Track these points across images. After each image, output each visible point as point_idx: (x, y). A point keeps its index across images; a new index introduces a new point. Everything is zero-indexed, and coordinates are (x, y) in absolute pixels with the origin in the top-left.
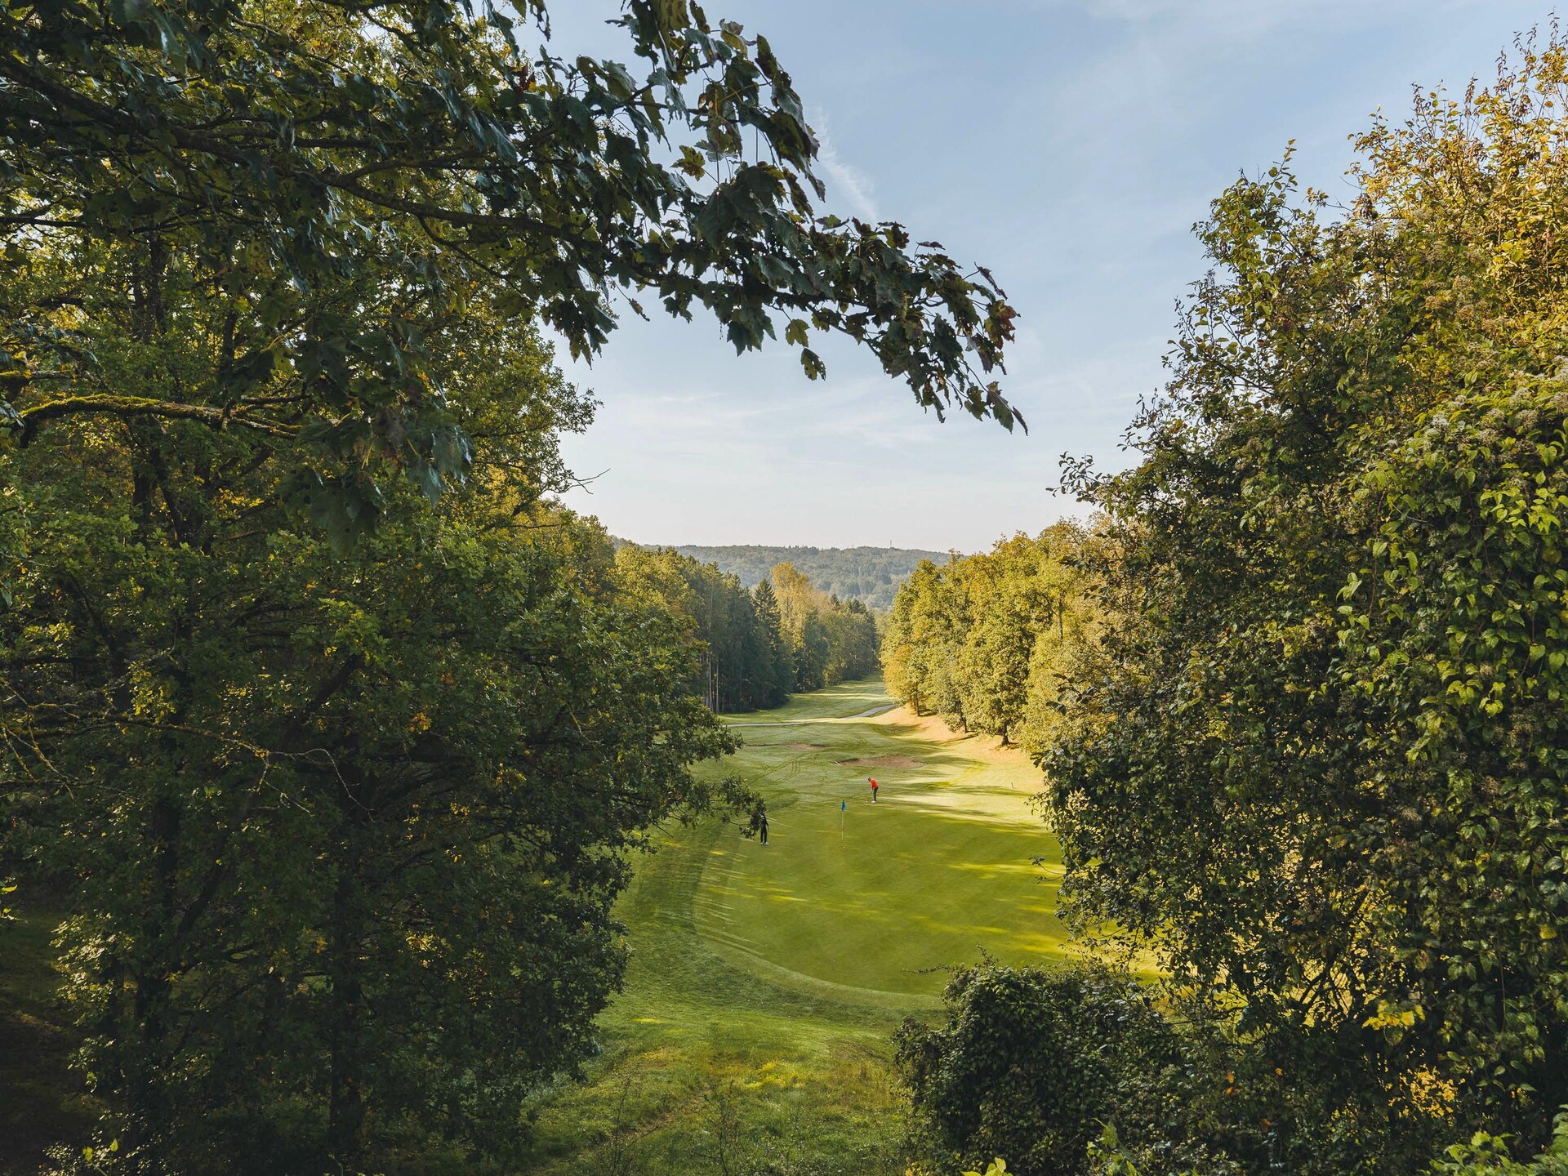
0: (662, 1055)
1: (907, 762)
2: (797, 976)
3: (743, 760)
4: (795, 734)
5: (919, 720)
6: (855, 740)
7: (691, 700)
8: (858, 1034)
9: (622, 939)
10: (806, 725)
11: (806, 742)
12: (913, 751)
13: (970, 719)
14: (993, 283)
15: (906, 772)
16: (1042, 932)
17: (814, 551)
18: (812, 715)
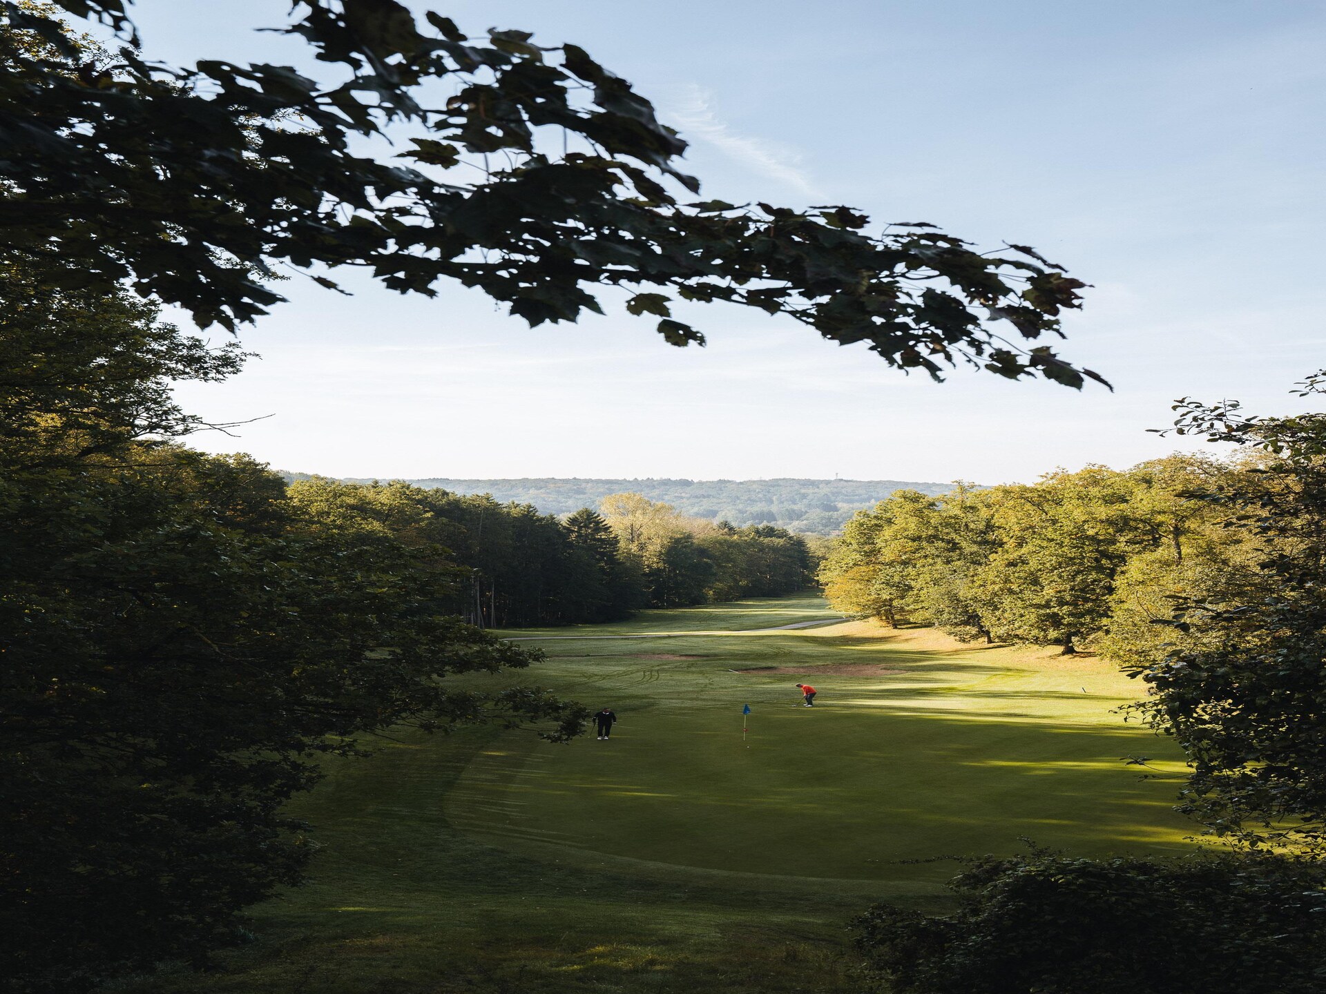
0: (379, 941)
1: (869, 670)
2: (651, 865)
3: (550, 669)
4: (646, 645)
5: (896, 632)
6: (770, 651)
7: (440, 619)
8: (777, 918)
9: (300, 836)
10: (669, 637)
11: (673, 652)
12: (884, 660)
13: (996, 631)
14: (1039, 258)
15: (868, 679)
16: (1151, 824)
17: (686, 483)
18: (680, 628)
